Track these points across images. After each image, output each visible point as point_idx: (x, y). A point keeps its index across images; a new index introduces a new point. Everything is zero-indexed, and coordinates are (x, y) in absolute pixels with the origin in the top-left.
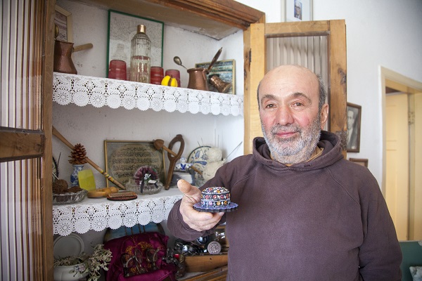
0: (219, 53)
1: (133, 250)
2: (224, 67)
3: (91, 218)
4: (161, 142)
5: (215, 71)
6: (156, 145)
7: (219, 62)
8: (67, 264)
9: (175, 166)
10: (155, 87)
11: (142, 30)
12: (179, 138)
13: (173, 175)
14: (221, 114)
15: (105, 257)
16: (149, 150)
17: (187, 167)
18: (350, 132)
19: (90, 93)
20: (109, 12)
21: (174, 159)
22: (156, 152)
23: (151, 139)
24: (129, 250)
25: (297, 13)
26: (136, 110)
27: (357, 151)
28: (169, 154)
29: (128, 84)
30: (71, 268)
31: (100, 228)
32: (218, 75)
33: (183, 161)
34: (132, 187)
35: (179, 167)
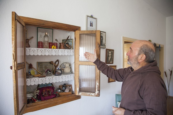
0: (68, 37)
1: (45, 91)
2: (70, 41)
3: (35, 82)
4: (52, 62)
5: (67, 42)
6: (51, 63)
7: (68, 40)
8: (28, 93)
10: (50, 49)
11: (46, 34)
12: (58, 61)
13: (56, 71)
14: (68, 55)
15: (38, 92)
16: (49, 64)
17: (60, 69)
18: (110, 58)
19: (34, 52)
21: (56, 67)
22: (51, 65)
23: (50, 61)
24: (44, 91)
25: (91, 25)
26: (45, 55)
27: (112, 63)
28: (55, 65)
29: (43, 49)
30: (29, 94)
31: (37, 84)
32: (68, 43)
33: (59, 67)
34: (44, 74)
35: (57, 69)
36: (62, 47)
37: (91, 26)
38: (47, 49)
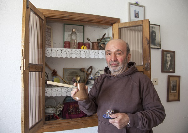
0: (105, 35)
1: (72, 107)
2: (107, 40)
3: (57, 92)
4: (83, 69)
5: (104, 41)
6: (82, 70)
7: (105, 38)
8: (50, 107)
9: (88, 77)
10: (78, 50)
11: (74, 31)
12: (91, 67)
13: (87, 81)
14: (103, 58)
15: (61, 106)
16: (79, 72)
17: (93, 78)
18: (169, 63)
19: (56, 53)
20: (64, 24)
21: (88, 75)
22: (82, 73)
23: (80, 68)
24: (71, 106)
25: (137, 15)
26: (71, 58)
27: (174, 72)
28: (87, 73)
29: (68, 49)
30: (51, 109)
31: (59, 95)
32: (105, 43)
33: (92, 75)
34: (71, 82)
35: (90, 78)
36: (95, 47)
37: (135, 17)
38: (74, 50)
